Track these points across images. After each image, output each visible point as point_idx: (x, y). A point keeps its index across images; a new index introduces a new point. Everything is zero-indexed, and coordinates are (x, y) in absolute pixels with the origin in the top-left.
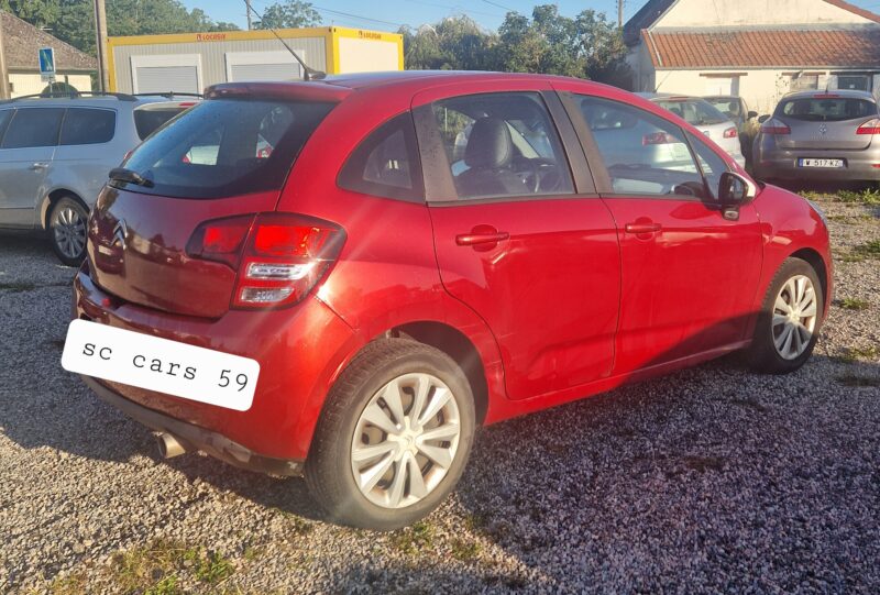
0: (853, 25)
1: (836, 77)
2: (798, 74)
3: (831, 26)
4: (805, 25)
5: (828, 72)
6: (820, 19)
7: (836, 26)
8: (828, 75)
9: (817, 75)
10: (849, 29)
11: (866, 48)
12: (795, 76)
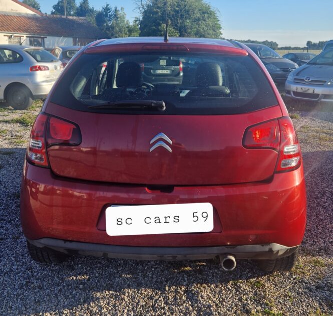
0: (27, 14)
1: (28, 38)
2: (11, 36)
3: (17, 14)
4: (5, 12)
5: (25, 36)
6: (12, 10)
7: (20, 14)
8: (25, 38)
9: (20, 37)
10: (26, 16)
11: (37, 26)
12: (10, 37)
